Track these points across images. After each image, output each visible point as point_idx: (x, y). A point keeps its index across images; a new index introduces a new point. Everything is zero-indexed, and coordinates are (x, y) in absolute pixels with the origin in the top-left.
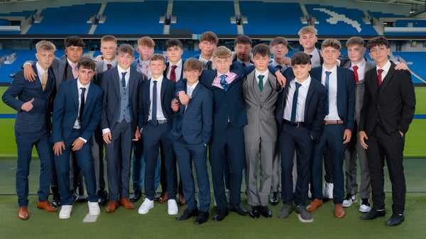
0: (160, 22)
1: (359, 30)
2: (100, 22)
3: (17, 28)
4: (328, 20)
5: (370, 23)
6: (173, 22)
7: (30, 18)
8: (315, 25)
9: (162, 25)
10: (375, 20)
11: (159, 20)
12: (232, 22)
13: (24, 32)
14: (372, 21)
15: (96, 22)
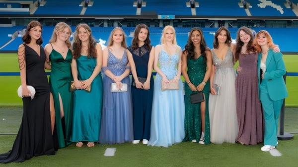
0: (134, 6)
1: (282, 12)
2: (89, 5)
3: (27, 10)
4: (259, 5)
5: (290, 7)
6: (144, 5)
7: (36, 2)
8: (249, 8)
9: (135, 8)
10: (293, 4)
11: (133, 4)
12: (188, 6)
13: (32, 13)
14: (291, 6)
15: (86, 5)
